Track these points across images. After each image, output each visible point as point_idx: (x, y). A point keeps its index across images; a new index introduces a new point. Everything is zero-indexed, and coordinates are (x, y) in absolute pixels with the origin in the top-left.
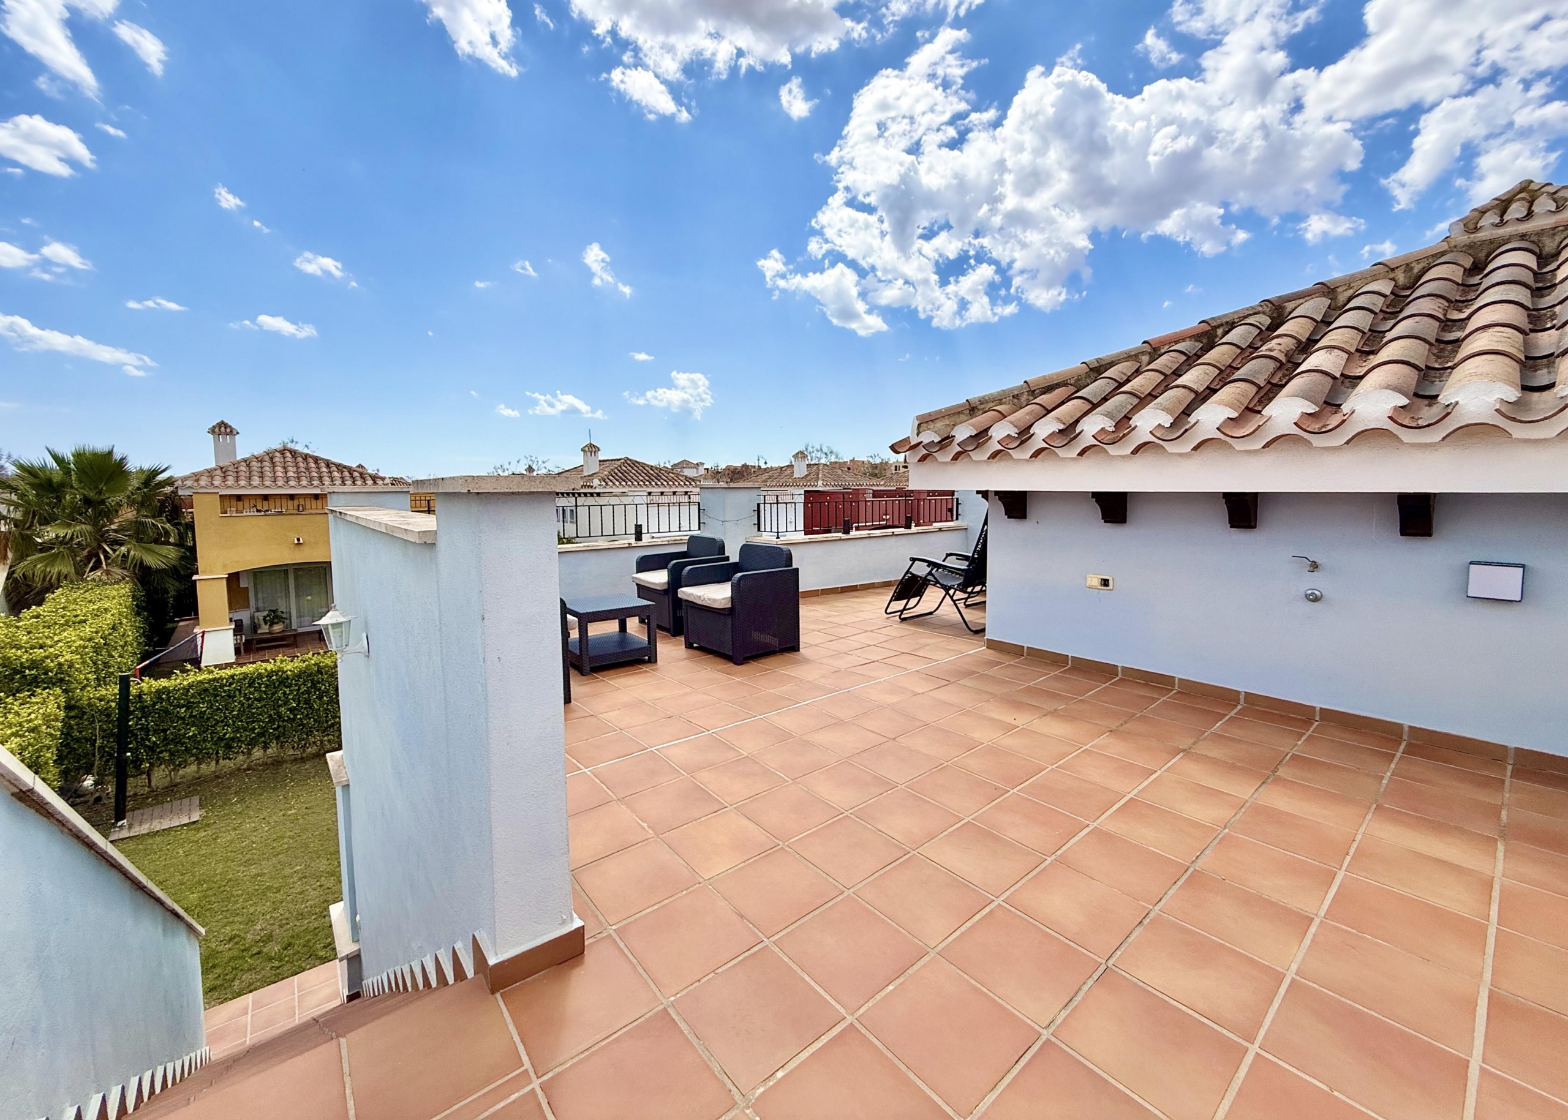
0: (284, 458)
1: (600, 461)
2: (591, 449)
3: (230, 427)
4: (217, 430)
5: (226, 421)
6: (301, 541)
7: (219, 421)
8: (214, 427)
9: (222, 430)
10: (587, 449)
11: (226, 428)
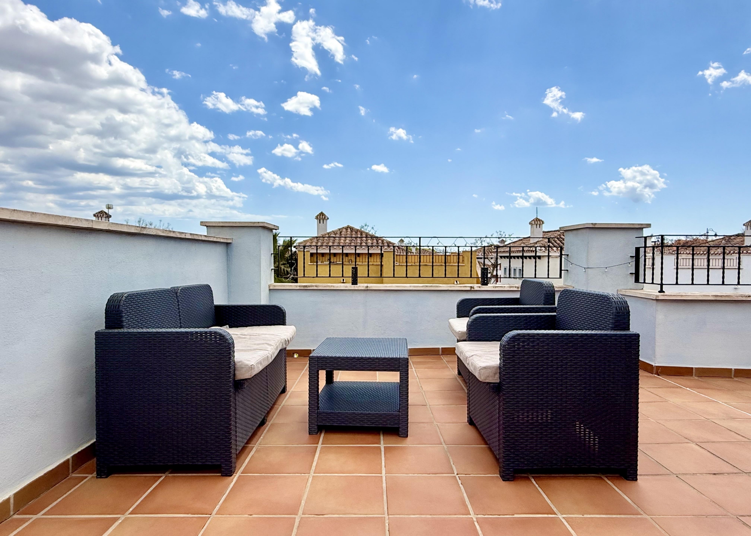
0: (347, 232)
1: (544, 232)
2: (537, 222)
3: (325, 215)
4: (319, 217)
5: (324, 212)
6: (345, 281)
7: (320, 212)
8: (318, 215)
9: (322, 218)
10: (533, 222)
11: (323, 216)
